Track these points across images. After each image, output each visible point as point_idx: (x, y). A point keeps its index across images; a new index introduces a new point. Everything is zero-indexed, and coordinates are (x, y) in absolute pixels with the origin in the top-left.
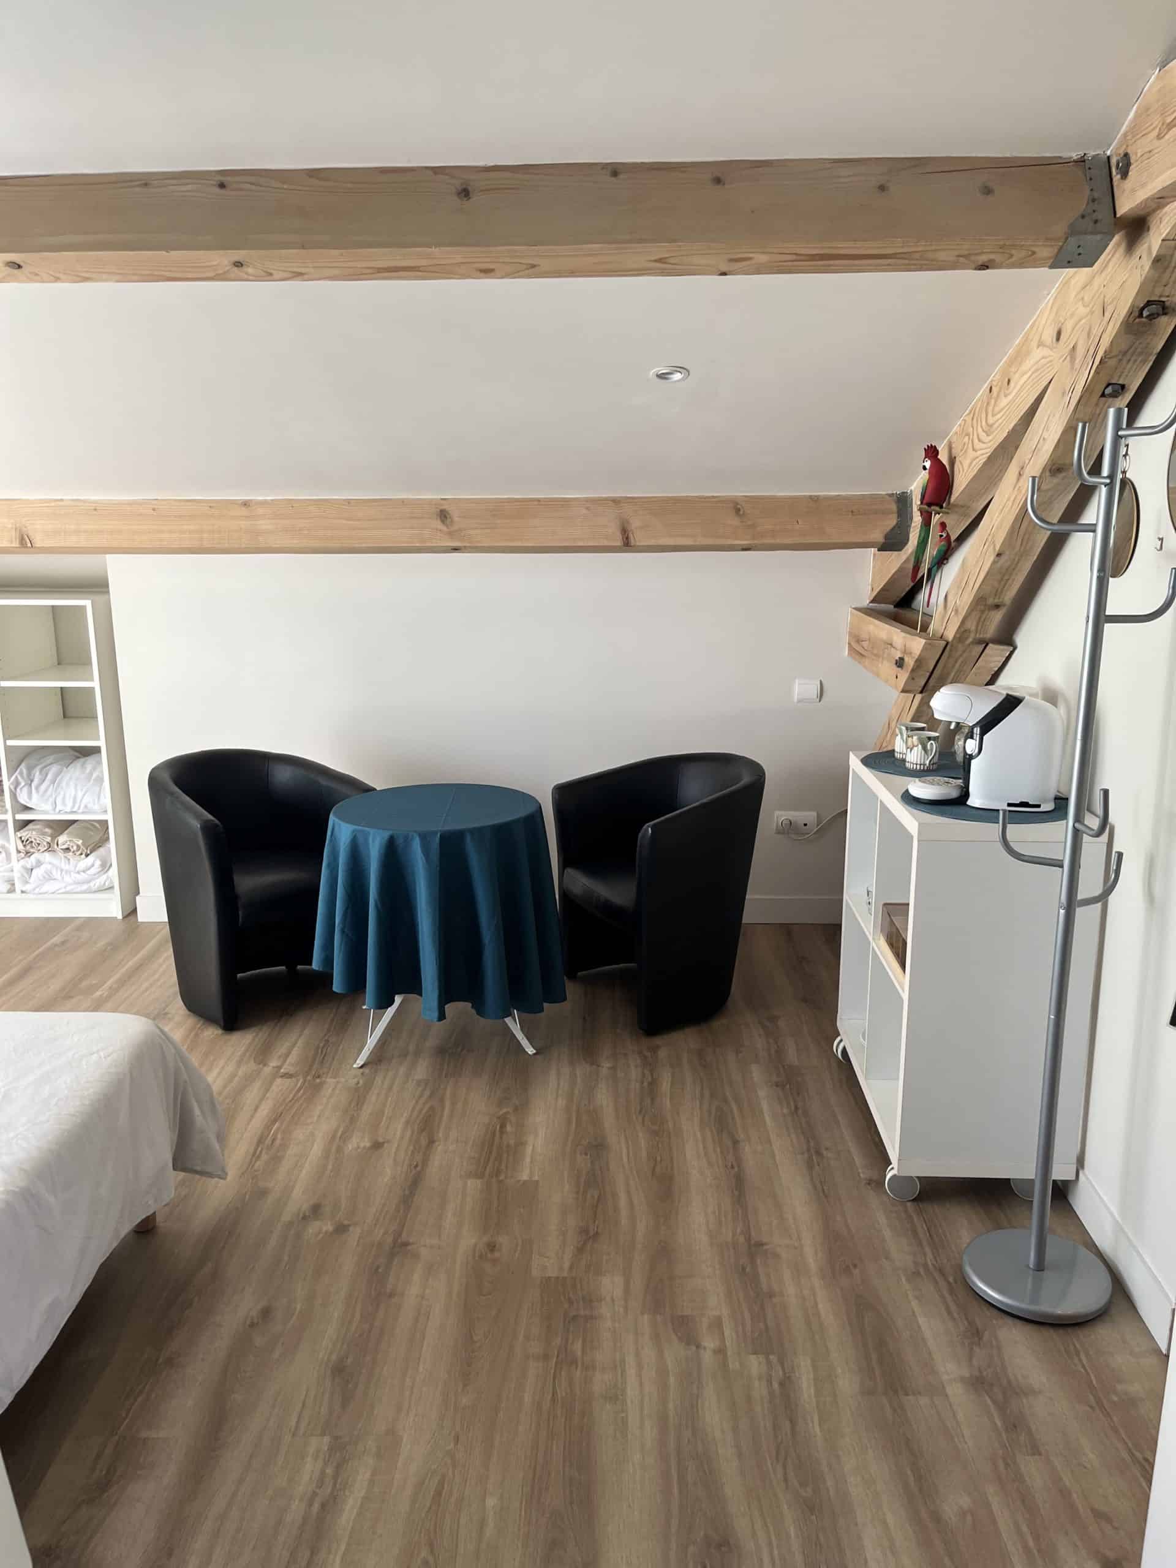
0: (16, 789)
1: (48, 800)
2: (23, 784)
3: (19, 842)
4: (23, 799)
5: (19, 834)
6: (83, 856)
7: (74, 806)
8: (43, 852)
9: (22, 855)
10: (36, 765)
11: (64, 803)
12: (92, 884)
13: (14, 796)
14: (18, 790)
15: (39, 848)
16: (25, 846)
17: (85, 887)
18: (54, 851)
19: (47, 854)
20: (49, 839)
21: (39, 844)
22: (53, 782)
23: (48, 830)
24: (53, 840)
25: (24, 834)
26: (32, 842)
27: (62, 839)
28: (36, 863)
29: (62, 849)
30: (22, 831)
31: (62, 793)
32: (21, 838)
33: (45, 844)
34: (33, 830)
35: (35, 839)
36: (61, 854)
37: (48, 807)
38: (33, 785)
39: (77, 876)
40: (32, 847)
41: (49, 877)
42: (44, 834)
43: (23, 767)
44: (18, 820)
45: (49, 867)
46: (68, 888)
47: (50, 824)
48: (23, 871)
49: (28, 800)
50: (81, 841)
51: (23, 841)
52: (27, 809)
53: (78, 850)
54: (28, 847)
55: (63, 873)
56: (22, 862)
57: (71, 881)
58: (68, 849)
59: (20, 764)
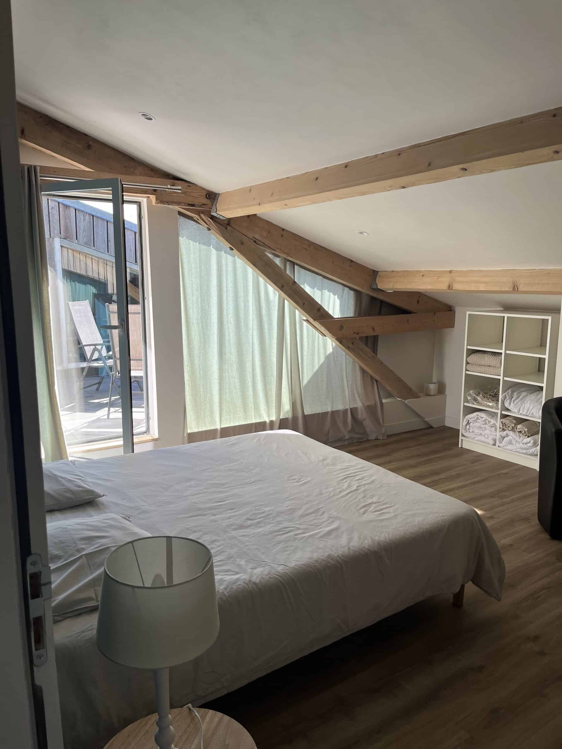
0: (504, 399)
1: (517, 407)
2: (508, 398)
3: (501, 423)
4: (507, 405)
5: (501, 420)
6: (527, 437)
7: (527, 413)
8: (510, 430)
9: (501, 430)
10: (516, 391)
11: (523, 410)
12: (528, 451)
13: (503, 403)
14: (505, 400)
15: (509, 428)
16: (503, 426)
17: (525, 451)
18: (515, 431)
19: (511, 432)
20: (513, 425)
21: (509, 427)
22: (521, 400)
23: (514, 421)
24: (515, 426)
25: (504, 420)
26: (506, 425)
27: (519, 426)
28: (506, 435)
29: (518, 431)
30: (503, 419)
31: (524, 405)
32: (502, 422)
33: (511, 427)
34: (508, 419)
35: (508, 424)
36: (517, 433)
37: (516, 411)
38: (512, 400)
39: (522, 445)
40: (506, 427)
41: (510, 443)
42: (512, 422)
43: (510, 391)
44: (503, 414)
45: (511, 438)
46: (518, 450)
47: (516, 418)
48: (500, 437)
49: (508, 406)
50: (527, 429)
51: (502, 424)
52: (508, 410)
53: (525, 433)
54: (504, 427)
55: (517, 442)
56: (501, 433)
57: (519, 447)
58: (521, 432)
59: (509, 389)
